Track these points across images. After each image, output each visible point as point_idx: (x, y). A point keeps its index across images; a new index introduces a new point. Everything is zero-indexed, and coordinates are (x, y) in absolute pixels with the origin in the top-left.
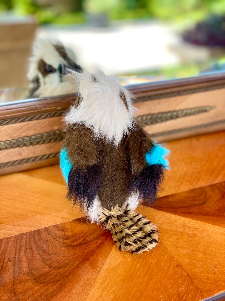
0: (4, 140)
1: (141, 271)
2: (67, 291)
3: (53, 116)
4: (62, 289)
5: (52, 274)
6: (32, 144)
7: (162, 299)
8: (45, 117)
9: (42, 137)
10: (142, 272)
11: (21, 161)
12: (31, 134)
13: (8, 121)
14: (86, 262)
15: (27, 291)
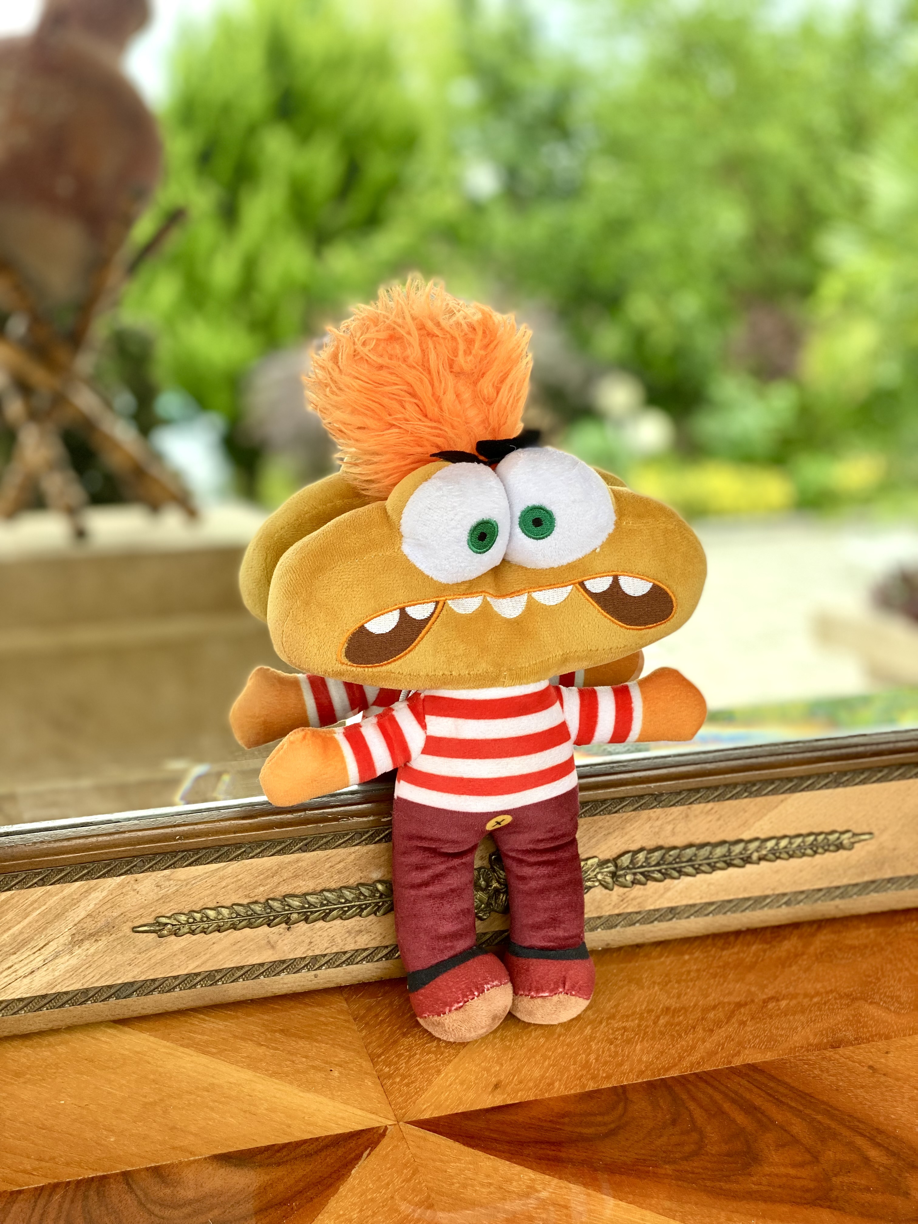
0: (229, 903)
3: (370, 840)
8: (347, 844)
11: (273, 967)
12: (304, 890)
13: (243, 850)
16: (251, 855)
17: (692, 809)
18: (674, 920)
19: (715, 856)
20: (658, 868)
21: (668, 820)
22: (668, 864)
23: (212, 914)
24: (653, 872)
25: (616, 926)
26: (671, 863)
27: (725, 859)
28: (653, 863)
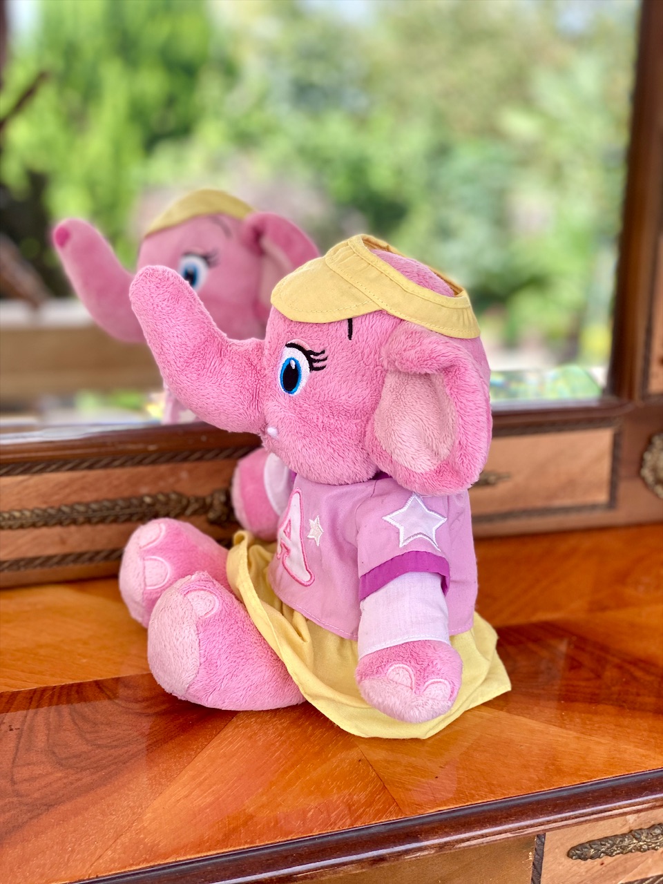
0: (31, 507)
1: (280, 763)
2: (120, 784)
3: (140, 463)
4: (110, 780)
5: (94, 757)
6: (88, 521)
7: (313, 810)
8: (122, 465)
9: (113, 509)
10: (283, 765)
11: (63, 558)
12: (88, 499)
14: (170, 743)
15: (38, 778)
16: (49, 470)
23: (17, 514)
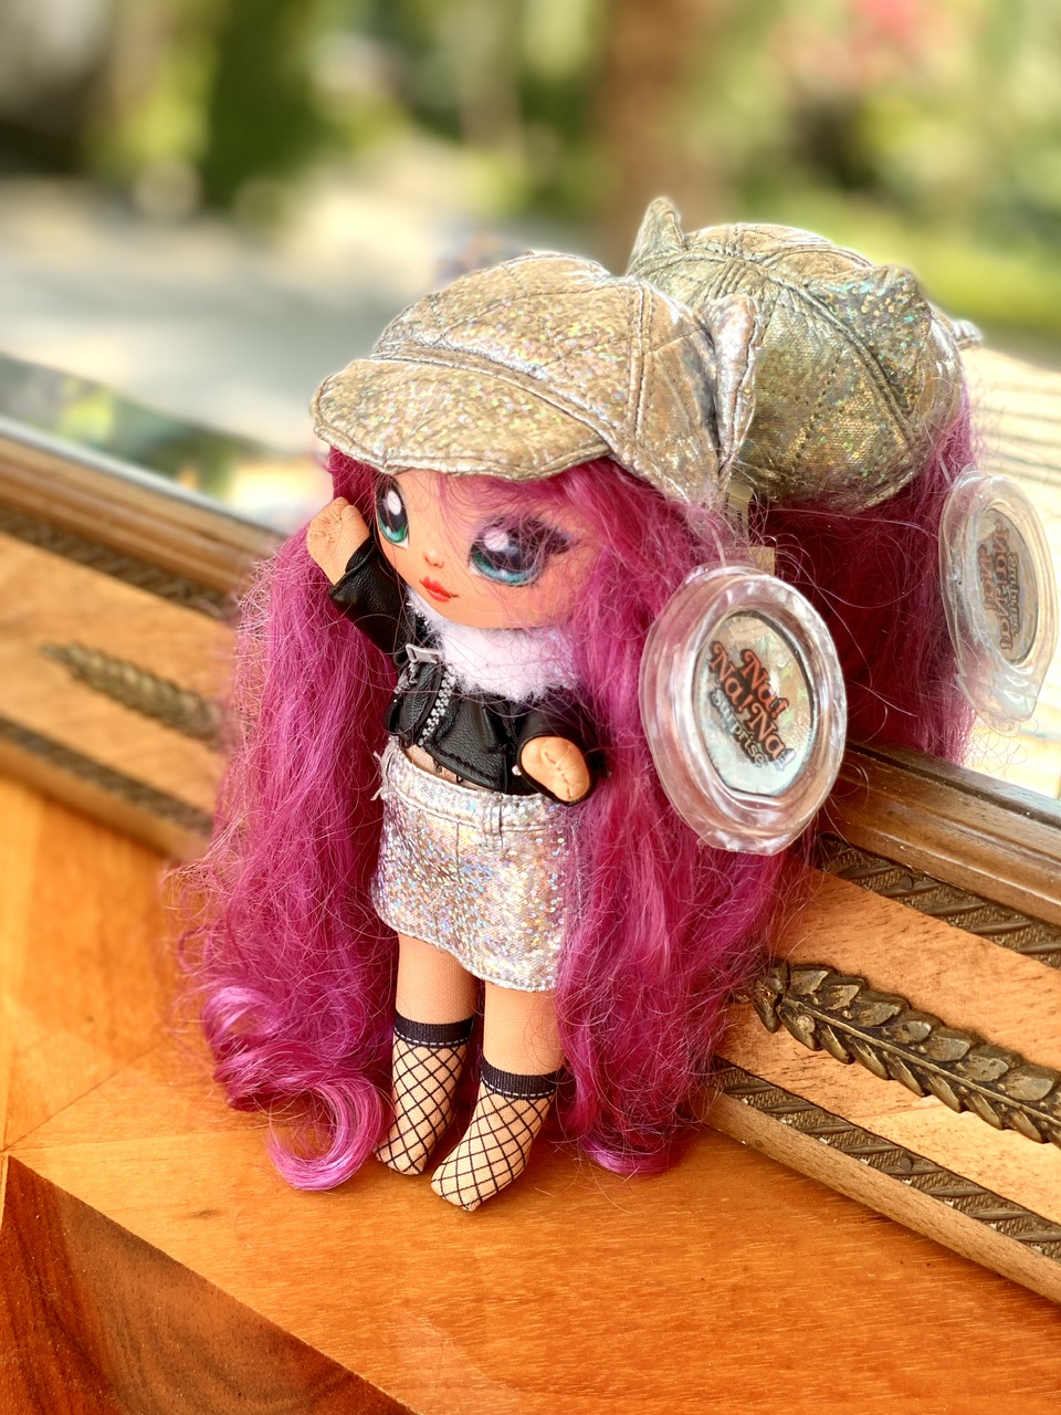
13: (179, 586)
16: (189, 602)
17: (991, 951)
18: (908, 1182)
19: (1011, 1093)
20: (871, 1039)
21: (928, 945)
22: (899, 1045)
24: (863, 1043)
25: (779, 1115)
26: (905, 1047)
27: (1034, 1112)
28: (864, 1025)
